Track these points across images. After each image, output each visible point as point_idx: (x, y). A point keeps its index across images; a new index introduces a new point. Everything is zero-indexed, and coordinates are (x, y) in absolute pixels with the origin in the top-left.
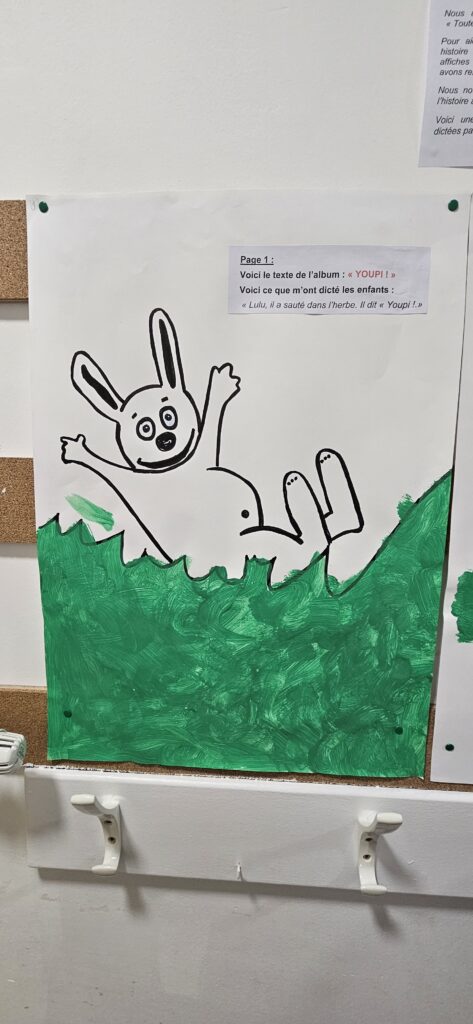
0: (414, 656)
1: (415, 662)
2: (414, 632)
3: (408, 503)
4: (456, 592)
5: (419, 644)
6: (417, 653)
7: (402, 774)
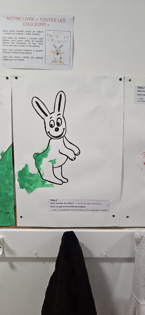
0: (9, 193)
1: (9, 195)
2: (8, 186)
3: (3, 153)
4: (18, 176)
5: (10, 190)
6: (10, 192)
7: (9, 225)
